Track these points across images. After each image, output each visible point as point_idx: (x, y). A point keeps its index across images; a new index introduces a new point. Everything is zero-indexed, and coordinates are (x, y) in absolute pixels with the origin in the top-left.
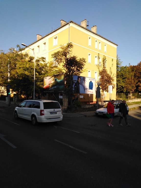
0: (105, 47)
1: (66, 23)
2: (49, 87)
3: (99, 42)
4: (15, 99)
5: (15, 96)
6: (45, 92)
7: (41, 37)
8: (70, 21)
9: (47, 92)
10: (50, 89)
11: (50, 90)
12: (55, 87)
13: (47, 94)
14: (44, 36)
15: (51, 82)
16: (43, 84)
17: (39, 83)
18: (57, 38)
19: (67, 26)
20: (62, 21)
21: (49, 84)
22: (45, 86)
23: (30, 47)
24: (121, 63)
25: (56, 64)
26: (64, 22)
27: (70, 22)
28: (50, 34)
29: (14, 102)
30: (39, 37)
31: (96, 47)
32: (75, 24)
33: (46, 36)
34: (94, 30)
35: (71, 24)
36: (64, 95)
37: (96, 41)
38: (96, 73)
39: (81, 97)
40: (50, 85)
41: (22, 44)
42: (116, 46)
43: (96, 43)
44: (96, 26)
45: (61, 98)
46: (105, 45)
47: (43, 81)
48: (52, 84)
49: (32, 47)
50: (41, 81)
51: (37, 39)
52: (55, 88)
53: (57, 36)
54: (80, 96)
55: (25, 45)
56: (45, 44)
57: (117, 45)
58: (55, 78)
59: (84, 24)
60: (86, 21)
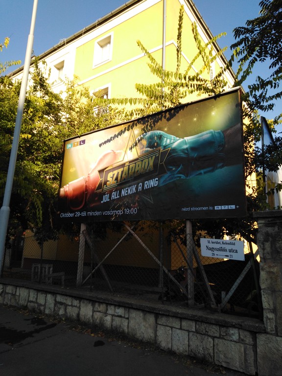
9: (84, 214)
10: (106, 199)
11: (107, 206)
12: (153, 183)
15: (115, 155)
18: (109, 43)
21: (101, 171)
33: (67, 43)
56: (59, 68)
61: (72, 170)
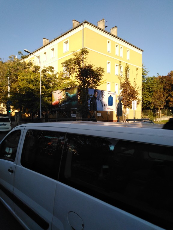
0: (128, 53)
1: (79, 24)
2: (59, 103)
3: (121, 46)
4: (17, 118)
5: (17, 115)
6: (54, 109)
7: (48, 41)
8: (85, 21)
9: (56, 109)
10: (60, 106)
11: (60, 108)
12: (67, 103)
13: (57, 112)
14: (52, 40)
15: (61, 97)
16: (51, 100)
17: (46, 99)
18: (68, 42)
19: (81, 27)
20: (74, 21)
21: (59, 100)
22: (53, 103)
23: (35, 54)
24: (148, 73)
25: (67, 75)
26: (77, 23)
27: (84, 23)
28: (60, 38)
29: (16, 122)
30: (45, 41)
31: (117, 53)
32: (91, 25)
33: (54, 41)
34: (114, 32)
35: (86, 25)
36: (77, 112)
37: (117, 46)
38: (116, 85)
39: (98, 116)
40: (61, 101)
41: (25, 50)
42: (141, 52)
43: (117, 48)
44: (116, 27)
45: (73, 116)
46: (128, 51)
47: (51, 95)
48: (62, 99)
49: (37, 54)
50: (48, 96)
51: (44, 44)
52: (66, 105)
53: (68, 40)
54: (97, 114)
55: (28, 52)
56: (53, 50)
57: (143, 51)
58: (66, 93)
59: (101, 25)
60: (104, 21)
61: (54, 99)
